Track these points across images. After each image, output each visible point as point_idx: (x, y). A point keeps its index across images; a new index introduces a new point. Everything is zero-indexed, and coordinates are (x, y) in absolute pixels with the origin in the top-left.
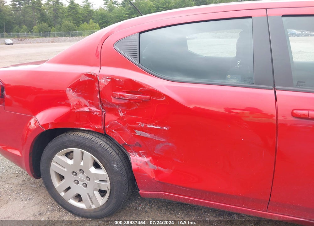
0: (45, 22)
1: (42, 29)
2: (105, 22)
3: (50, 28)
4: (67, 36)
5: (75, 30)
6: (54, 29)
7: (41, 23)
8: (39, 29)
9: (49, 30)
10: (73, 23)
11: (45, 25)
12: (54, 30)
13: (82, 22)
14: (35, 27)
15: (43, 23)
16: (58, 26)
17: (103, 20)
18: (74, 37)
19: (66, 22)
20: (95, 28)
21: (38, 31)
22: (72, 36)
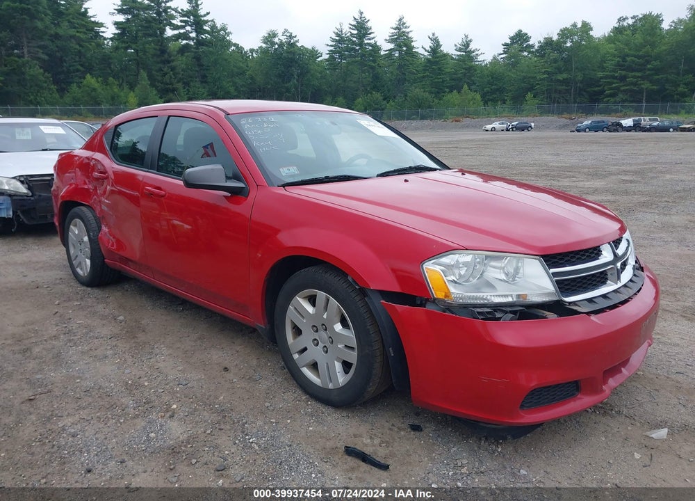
0: (378, 91)
1: (370, 105)
2: (497, 90)
3: (385, 102)
4: (413, 119)
5: (430, 107)
6: (393, 104)
7: (371, 93)
8: (365, 103)
9: (383, 107)
10: (431, 93)
11: (377, 96)
12: (392, 106)
13: (447, 90)
14: (360, 100)
15: (374, 92)
16: (400, 99)
17: (492, 85)
18: (425, 121)
19: (417, 91)
20: (471, 103)
21: (363, 108)
22: (423, 118)
